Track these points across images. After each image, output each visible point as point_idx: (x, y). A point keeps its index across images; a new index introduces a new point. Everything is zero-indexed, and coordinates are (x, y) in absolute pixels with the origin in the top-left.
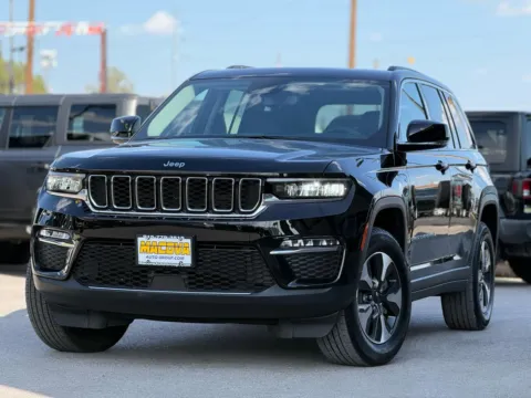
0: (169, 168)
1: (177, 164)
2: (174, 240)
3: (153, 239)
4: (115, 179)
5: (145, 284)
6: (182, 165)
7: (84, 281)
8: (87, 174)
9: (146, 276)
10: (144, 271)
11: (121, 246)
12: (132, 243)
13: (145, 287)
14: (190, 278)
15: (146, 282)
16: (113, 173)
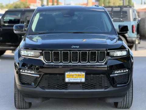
0: (73, 48)
1: (76, 47)
2: (79, 73)
3: (71, 73)
4: (54, 52)
5: (66, 88)
6: (78, 47)
7: (43, 88)
8: (42, 50)
9: (67, 86)
10: (66, 84)
11: (58, 76)
12: (63, 75)
13: (67, 89)
14: (83, 86)
15: (67, 88)
16: (53, 50)
